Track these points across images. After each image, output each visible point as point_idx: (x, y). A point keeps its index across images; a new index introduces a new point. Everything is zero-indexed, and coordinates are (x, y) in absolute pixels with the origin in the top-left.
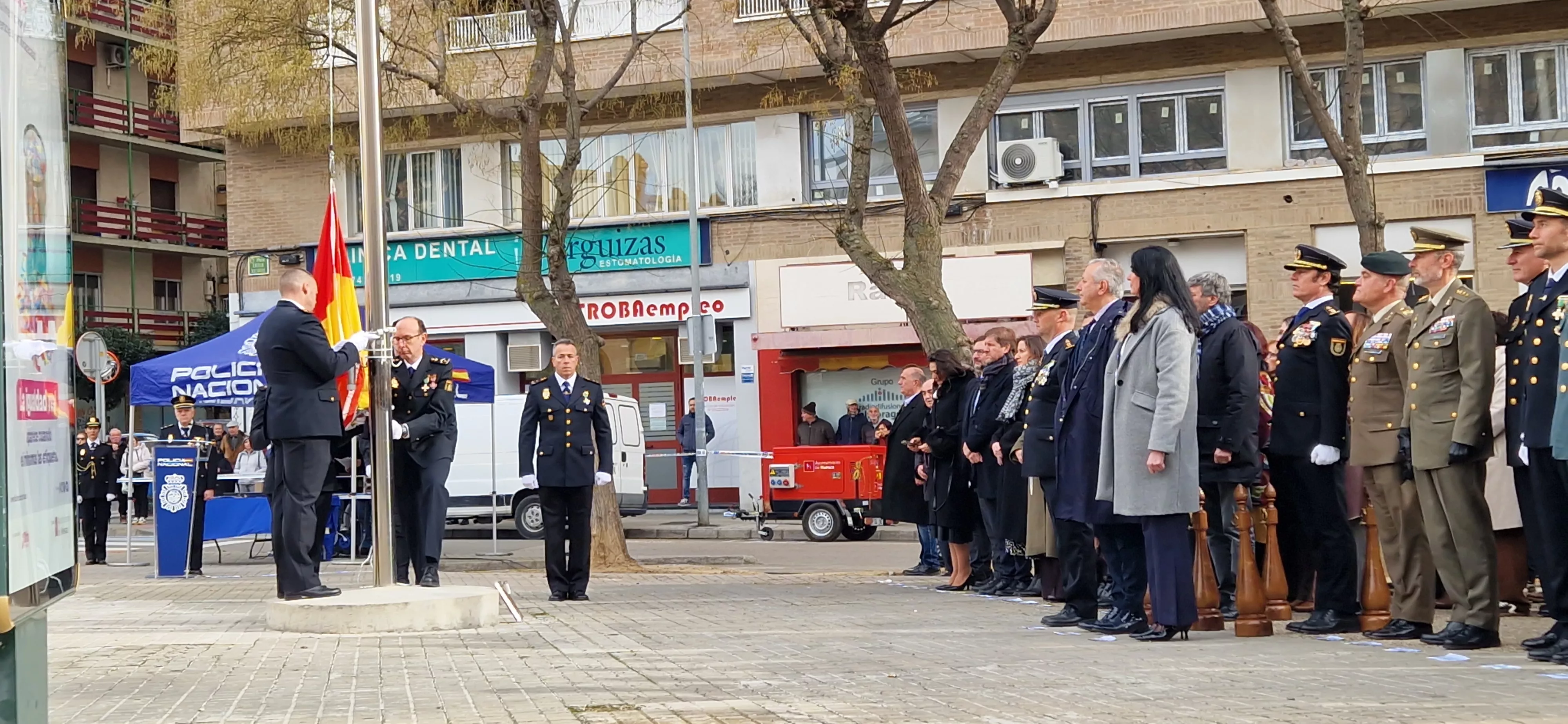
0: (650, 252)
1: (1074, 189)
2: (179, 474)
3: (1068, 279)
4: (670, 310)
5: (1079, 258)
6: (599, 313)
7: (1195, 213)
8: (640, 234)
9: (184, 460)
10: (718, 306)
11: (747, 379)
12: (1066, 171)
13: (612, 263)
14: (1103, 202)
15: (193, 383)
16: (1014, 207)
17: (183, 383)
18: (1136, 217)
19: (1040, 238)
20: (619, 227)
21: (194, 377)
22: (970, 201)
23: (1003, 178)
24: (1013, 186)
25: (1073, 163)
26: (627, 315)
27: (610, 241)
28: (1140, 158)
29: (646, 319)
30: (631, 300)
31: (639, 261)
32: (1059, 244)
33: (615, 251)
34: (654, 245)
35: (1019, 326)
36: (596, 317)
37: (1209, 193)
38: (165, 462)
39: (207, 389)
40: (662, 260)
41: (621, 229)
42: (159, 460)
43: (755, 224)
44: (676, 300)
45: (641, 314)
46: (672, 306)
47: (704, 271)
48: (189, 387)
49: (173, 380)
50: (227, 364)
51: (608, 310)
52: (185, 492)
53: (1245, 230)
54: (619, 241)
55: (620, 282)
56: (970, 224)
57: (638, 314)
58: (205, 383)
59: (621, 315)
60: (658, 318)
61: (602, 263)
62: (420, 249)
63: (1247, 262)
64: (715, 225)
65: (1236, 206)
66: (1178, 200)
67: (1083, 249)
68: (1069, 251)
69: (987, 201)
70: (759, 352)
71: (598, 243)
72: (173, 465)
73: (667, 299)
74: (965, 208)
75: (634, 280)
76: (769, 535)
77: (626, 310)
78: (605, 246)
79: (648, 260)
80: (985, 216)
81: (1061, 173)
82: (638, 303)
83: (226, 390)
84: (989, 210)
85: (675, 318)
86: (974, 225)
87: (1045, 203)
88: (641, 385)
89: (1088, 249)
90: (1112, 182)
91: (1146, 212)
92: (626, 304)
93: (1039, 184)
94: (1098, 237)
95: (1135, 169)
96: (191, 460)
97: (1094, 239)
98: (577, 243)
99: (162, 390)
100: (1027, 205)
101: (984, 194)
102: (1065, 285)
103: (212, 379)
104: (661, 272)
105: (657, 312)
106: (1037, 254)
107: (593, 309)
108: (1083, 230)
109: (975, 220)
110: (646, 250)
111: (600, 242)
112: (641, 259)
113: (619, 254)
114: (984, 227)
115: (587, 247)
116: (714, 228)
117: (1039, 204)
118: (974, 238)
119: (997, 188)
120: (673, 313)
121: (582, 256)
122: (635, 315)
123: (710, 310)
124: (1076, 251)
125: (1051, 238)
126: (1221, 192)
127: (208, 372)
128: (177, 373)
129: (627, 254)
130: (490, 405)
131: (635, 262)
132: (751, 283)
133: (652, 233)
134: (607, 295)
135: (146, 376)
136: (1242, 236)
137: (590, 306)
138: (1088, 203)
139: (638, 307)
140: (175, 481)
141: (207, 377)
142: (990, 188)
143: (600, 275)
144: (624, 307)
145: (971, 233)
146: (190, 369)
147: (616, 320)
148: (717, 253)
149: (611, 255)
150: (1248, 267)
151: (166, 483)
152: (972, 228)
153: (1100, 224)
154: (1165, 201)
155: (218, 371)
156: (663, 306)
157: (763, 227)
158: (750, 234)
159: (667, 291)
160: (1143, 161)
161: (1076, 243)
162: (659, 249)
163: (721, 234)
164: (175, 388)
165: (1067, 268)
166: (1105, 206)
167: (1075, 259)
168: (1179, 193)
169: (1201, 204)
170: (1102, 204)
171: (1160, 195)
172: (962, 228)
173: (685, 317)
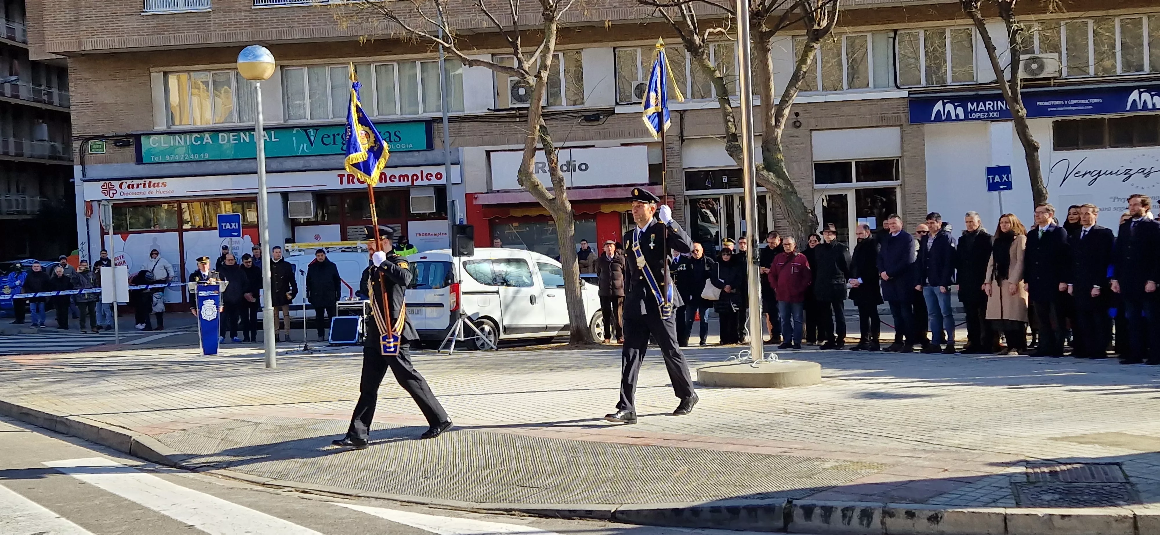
3: (667, 161)
4: (406, 178)
10: (439, 176)
14: (688, 114)
16: (632, 116)
18: (707, 123)
22: (604, 112)
29: (389, 184)
34: (393, 137)
36: (353, 183)
40: (398, 147)
43: (463, 124)
44: (410, 171)
46: (406, 175)
47: (429, 153)
56: (604, 126)
57: (383, 181)
60: (397, 183)
64: (436, 124)
69: (615, 112)
73: (403, 171)
74: (601, 117)
80: (614, 121)
84: (617, 118)
85: (410, 183)
86: (607, 126)
94: (685, 135)
101: (614, 108)
104: (398, 154)
105: (397, 180)
107: (351, 178)
108: (675, 131)
109: (608, 123)
114: (613, 128)
118: (606, 135)
120: (408, 180)
122: (381, 182)
123: (433, 178)
132: (461, 161)
133: (392, 129)
137: (349, 175)
138: (678, 114)
139: (383, 176)
142: (617, 104)
148: (437, 142)
152: (605, 129)
153: (685, 127)
157: (469, 126)
158: (459, 130)
159: (403, 166)
162: (397, 139)
163: (441, 130)
166: (689, 117)
170: (686, 116)
172: (599, 129)
173: (415, 183)
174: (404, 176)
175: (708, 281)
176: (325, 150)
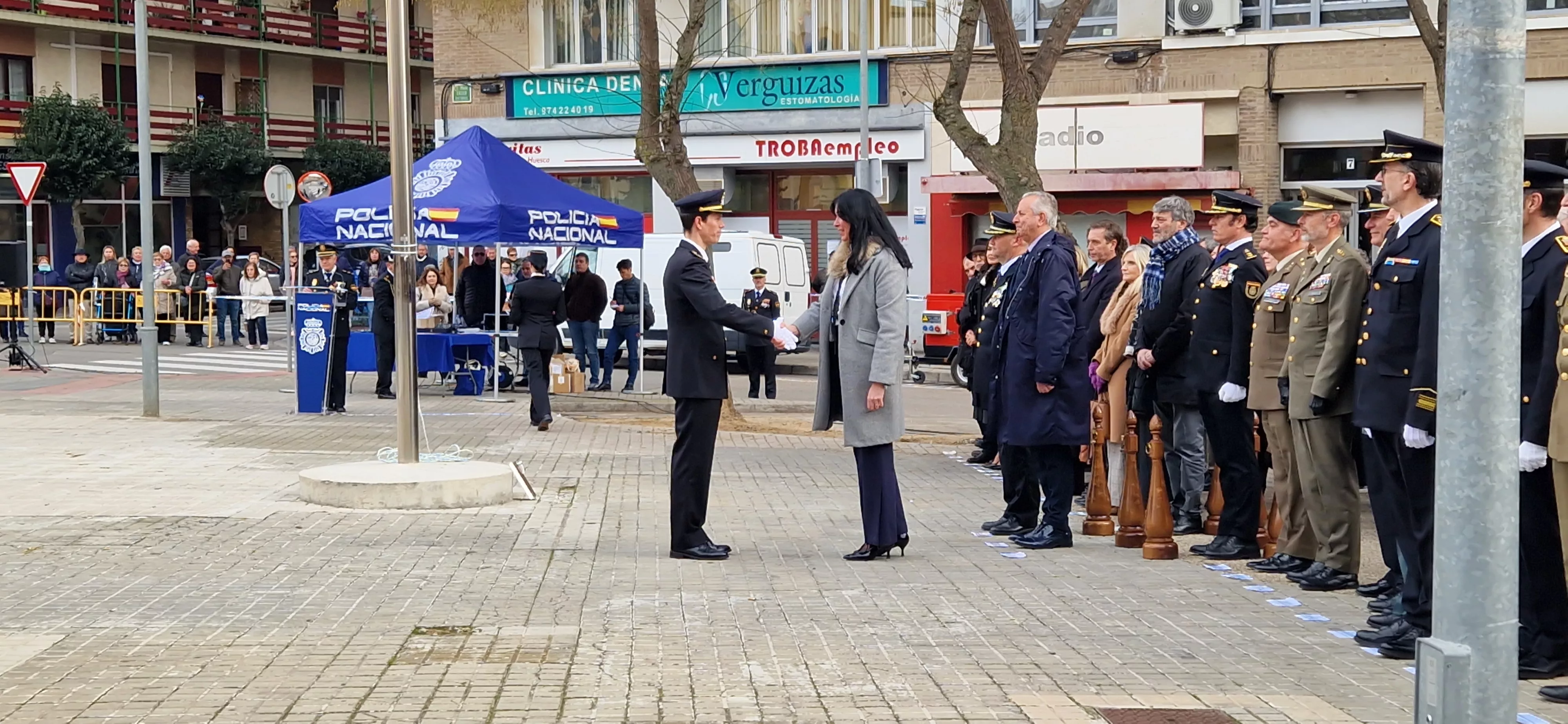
0: (829, 91)
1: (1252, 37)
2: (316, 318)
3: (1242, 130)
4: (847, 149)
5: (1253, 108)
6: (779, 150)
7: (1374, 65)
8: (819, 73)
9: (321, 306)
10: (893, 147)
11: (920, 221)
12: (1245, 18)
13: (792, 101)
14: (1280, 52)
15: (356, 224)
16: (1190, 55)
17: (346, 223)
18: (1313, 67)
19: (1214, 86)
20: (799, 65)
21: (356, 219)
22: (1145, 48)
23: (1179, 24)
24: (1189, 33)
25: (1252, 10)
26: (806, 153)
27: (791, 79)
28: (1321, 6)
29: (823, 158)
30: (809, 139)
31: (818, 100)
32: (1234, 94)
33: (796, 90)
34: (833, 85)
35: (1188, 176)
36: (776, 154)
37: (1389, 45)
38: (304, 307)
39: (367, 230)
40: (839, 100)
41: (802, 68)
42: (299, 305)
43: (932, 66)
44: (853, 140)
45: (819, 153)
46: (849, 145)
47: (881, 111)
48: (351, 227)
49: (337, 220)
50: (385, 207)
51: (788, 148)
52: (323, 336)
53: (1424, 84)
54: (799, 80)
55: (799, 120)
56: (1145, 71)
57: (816, 152)
58: (365, 224)
59: (800, 153)
60: (835, 157)
61: (783, 101)
62: (612, 82)
63: (1425, 117)
64: (893, 66)
65: (1416, 59)
66: (1358, 51)
67: (1258, 99)
68: (1243, 101)
69: (1163, 48)
70: (932, 195)
71: (779, 81)
72: (312, 310)
73: (844, 139)
74: (1140, 55)
75: (813, 119)
76: (921, 378)
77: (805, 148)
78: (787, 84)
79: (827, 100)
80: (1161, 62)
81: (1238, 21)
82: (816, 141)
83: (384, 232)
84: (1164, 57)
85: (851, 158)
86: (1149, 71)
87: (1221, 52)
88: (819, 222)
89: (1263, 99)
90: (1290, 31)
91: (1324, 62)
92: (805, 142)
93: (1215, 31)
94: (1274, 87)
95: (1315, 17)
96: (328, 306)
97: (1269, 89)
98: (759, 80)
99: (328, 229)
100: (1204, 52)
101: (1160, 41)
102: (1237, 135)
103: (372, 221)
104: (839, 112)
105: (835, 151)
106: (1209, 103)
107: (773, 146)
108: (1258, 79)
109: (1151, 66)
110: (825, 89)
111: (782, 79)
112: (821, 98)
113: (800, 92)
114: (1159, 74)
115: (769, 84)
116: (892, 68)
117: (1215, 52)
118: (1148, 85)
119: (1174, 34)
120: (850, 152)
121: (765, 94)
122: (813, 153)
123: (885, 150)
124: (1250, 101)
125: (1225, 87)
126: (1401, 44)
127: (368, 215)
128: (340, 215)
129: (807, 92)
130: (639, 250)
131: (815, 101)
132: (926, 125)
133: (832, 73)
134: (787, 132)
135: (313, 215)
136: (1421, 89)
137: (771, 143)
138: (1265, 52)
139: (816, 146)
140: (313, 326)
141: (367, 219)
142: (1167, 34)
143: (781, 112)
144: (803, 145)
145: (1146, 80)
146: (351, 210)
147: (795, 158)
148: (894, 93)
149: (791, 92)
150: (1425, 122)
151: (304, 326)
152: (1146, 75)
153: (1277, 73)
154: (1344, 52)
155: (377, 214)
156: (840, 146)
157: (940, 69)
158: (927, 75)
159: (844, 131)
160: (1324, 9)
161: (1250, 93)
162: (838, 88)
163: (901, 75)
164: (339, 228)
165: (1240, 118)
166: (1282, 56)
167: (1249, 109)
168: (1358, 44)
169: (1381, 56)
170: (1280, 53)
171: (1340, 46)
172: (1137, 75)
176: (741, 103)
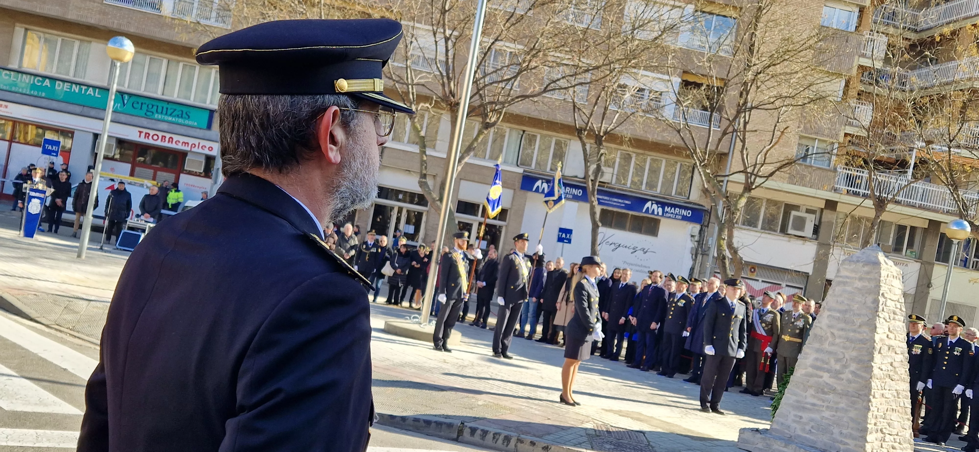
0: (182, 117)
6: (150, 138)
8: (178, 108)
10: (211, 149)
13: (161, 117)
26: (165, 142)
29: (173, 146)
30: (168, 136)
31: (175, 120)
33: (164, 112)
34: (184, 114)
36: (148, 139)
40: (187, 122)
44: (191, 141)
45: (172, 143)
46: (188, 143)
51: (155, 137)
52: (39, 207)
55: (164, 126)
59: (161, 141)
60: (179, 146)
61: (156, 116)
66: (415, 157)
75: (171, 127)
77: (165, 139)
78: (160, 109)
79: (180, 121)
82: (171, 137)
85: (188, 149)
92: (165, 137)
96: (44, 195)
98: (145, 103)
104: (186, 127)
105: (180, 144)
107: (147, 135)
111: (157, 106)
113: (166, 114)
115: (150, 107)
120: (188, 146)
121: (147, 110)
122: (168, 142)
123: (207, 149)
129: (170, 115)
133: (185, 109)
134: (156, 130)
137: (146, 133)
139: (171, 140)
143: (154, 120)
147: (159, 143)
148: (215, 126)
156: (183, 142)
159: (187, 136)
162: (187, 117)
173: (193, 150)
174: (185, 143)
175: (388, 263)
176: (133, 111)
